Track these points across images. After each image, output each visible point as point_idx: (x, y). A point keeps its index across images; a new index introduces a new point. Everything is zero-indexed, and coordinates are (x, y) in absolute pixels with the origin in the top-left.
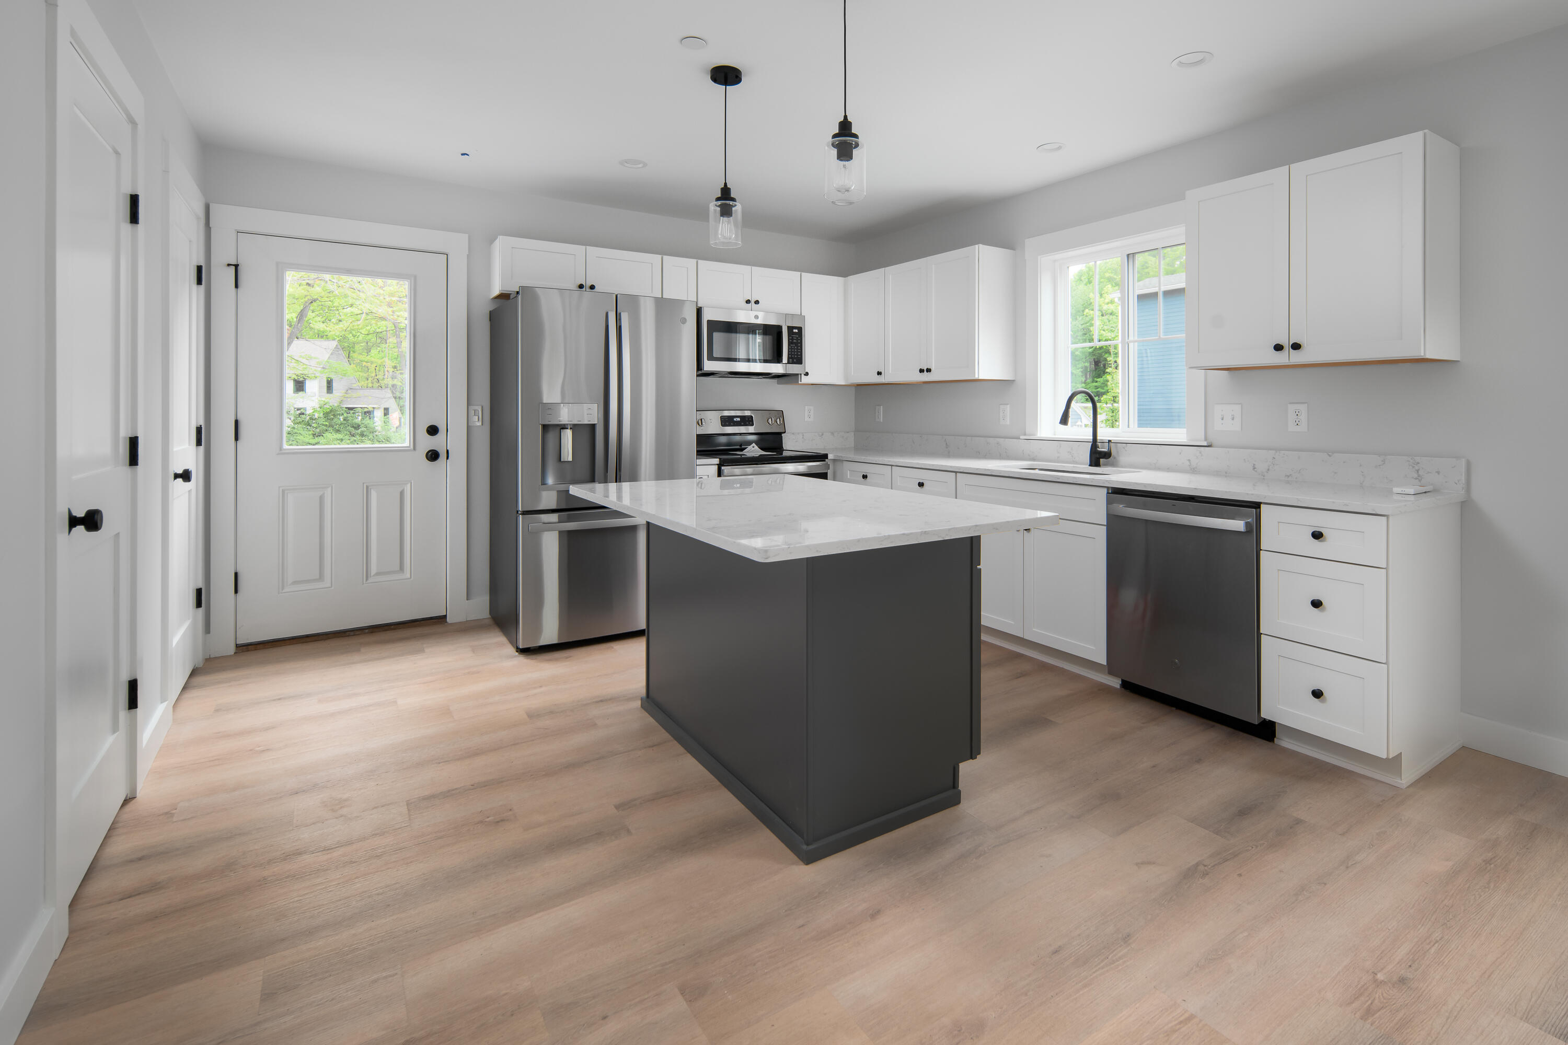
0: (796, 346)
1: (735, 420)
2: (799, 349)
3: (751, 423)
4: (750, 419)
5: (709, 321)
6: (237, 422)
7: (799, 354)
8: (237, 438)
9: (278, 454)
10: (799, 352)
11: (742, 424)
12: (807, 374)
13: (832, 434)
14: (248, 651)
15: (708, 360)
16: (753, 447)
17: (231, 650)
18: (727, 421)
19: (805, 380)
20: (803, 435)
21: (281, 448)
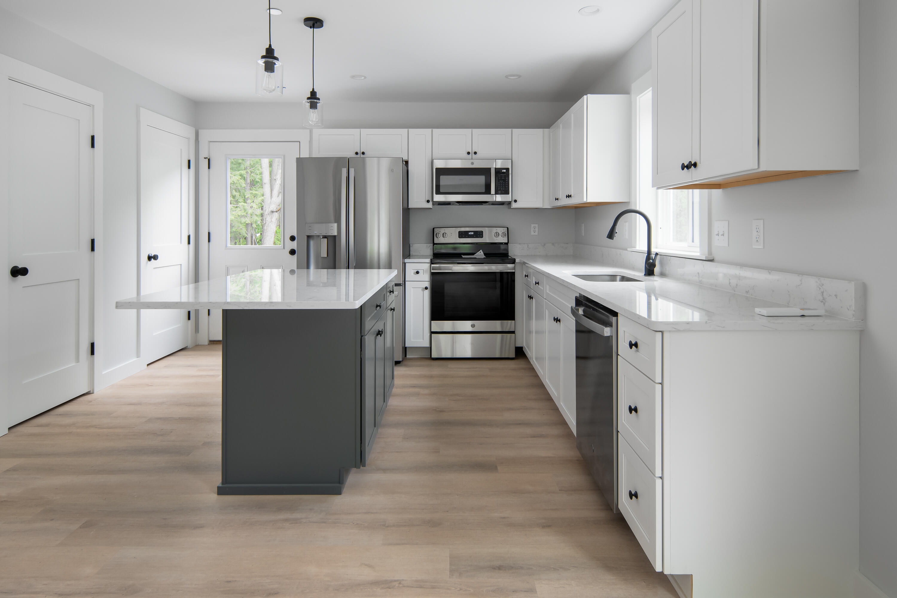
0: (504, 181)
1: (470, 233)
2: (507, 184)
3: (481, 236)
4: (481, 233)
5: (437, 169)
6: (209, 233)
7: (507, 187)
8: (209, 241)
9: (225, 249)
10: (507, 186)
11: (475, 236)
12: (515, 201)
13: (553, 244)
14: (214, 344)
15: (436, 194)
16: (480, 252)
17: (206, 343)
18: (462, 235)
19: (514, 205)
20: (528, 245)
21: (226, 246)
